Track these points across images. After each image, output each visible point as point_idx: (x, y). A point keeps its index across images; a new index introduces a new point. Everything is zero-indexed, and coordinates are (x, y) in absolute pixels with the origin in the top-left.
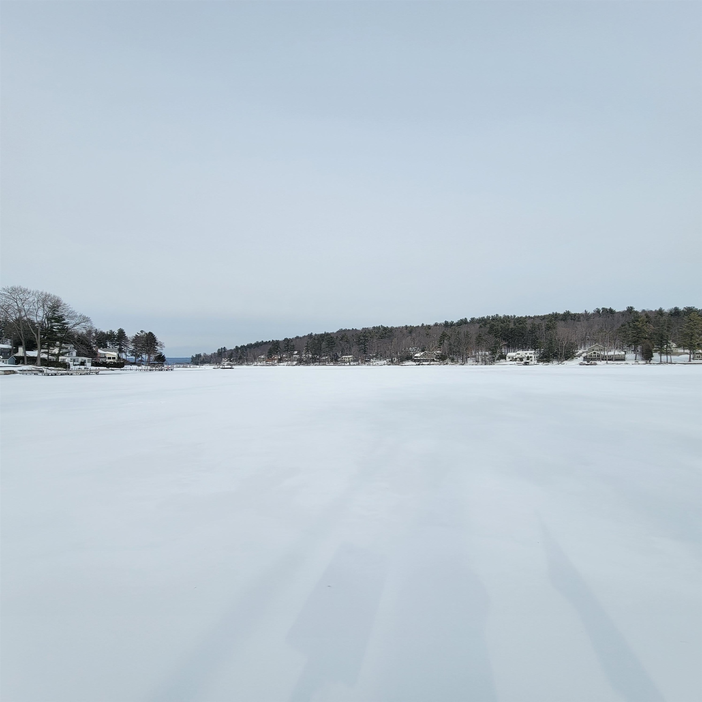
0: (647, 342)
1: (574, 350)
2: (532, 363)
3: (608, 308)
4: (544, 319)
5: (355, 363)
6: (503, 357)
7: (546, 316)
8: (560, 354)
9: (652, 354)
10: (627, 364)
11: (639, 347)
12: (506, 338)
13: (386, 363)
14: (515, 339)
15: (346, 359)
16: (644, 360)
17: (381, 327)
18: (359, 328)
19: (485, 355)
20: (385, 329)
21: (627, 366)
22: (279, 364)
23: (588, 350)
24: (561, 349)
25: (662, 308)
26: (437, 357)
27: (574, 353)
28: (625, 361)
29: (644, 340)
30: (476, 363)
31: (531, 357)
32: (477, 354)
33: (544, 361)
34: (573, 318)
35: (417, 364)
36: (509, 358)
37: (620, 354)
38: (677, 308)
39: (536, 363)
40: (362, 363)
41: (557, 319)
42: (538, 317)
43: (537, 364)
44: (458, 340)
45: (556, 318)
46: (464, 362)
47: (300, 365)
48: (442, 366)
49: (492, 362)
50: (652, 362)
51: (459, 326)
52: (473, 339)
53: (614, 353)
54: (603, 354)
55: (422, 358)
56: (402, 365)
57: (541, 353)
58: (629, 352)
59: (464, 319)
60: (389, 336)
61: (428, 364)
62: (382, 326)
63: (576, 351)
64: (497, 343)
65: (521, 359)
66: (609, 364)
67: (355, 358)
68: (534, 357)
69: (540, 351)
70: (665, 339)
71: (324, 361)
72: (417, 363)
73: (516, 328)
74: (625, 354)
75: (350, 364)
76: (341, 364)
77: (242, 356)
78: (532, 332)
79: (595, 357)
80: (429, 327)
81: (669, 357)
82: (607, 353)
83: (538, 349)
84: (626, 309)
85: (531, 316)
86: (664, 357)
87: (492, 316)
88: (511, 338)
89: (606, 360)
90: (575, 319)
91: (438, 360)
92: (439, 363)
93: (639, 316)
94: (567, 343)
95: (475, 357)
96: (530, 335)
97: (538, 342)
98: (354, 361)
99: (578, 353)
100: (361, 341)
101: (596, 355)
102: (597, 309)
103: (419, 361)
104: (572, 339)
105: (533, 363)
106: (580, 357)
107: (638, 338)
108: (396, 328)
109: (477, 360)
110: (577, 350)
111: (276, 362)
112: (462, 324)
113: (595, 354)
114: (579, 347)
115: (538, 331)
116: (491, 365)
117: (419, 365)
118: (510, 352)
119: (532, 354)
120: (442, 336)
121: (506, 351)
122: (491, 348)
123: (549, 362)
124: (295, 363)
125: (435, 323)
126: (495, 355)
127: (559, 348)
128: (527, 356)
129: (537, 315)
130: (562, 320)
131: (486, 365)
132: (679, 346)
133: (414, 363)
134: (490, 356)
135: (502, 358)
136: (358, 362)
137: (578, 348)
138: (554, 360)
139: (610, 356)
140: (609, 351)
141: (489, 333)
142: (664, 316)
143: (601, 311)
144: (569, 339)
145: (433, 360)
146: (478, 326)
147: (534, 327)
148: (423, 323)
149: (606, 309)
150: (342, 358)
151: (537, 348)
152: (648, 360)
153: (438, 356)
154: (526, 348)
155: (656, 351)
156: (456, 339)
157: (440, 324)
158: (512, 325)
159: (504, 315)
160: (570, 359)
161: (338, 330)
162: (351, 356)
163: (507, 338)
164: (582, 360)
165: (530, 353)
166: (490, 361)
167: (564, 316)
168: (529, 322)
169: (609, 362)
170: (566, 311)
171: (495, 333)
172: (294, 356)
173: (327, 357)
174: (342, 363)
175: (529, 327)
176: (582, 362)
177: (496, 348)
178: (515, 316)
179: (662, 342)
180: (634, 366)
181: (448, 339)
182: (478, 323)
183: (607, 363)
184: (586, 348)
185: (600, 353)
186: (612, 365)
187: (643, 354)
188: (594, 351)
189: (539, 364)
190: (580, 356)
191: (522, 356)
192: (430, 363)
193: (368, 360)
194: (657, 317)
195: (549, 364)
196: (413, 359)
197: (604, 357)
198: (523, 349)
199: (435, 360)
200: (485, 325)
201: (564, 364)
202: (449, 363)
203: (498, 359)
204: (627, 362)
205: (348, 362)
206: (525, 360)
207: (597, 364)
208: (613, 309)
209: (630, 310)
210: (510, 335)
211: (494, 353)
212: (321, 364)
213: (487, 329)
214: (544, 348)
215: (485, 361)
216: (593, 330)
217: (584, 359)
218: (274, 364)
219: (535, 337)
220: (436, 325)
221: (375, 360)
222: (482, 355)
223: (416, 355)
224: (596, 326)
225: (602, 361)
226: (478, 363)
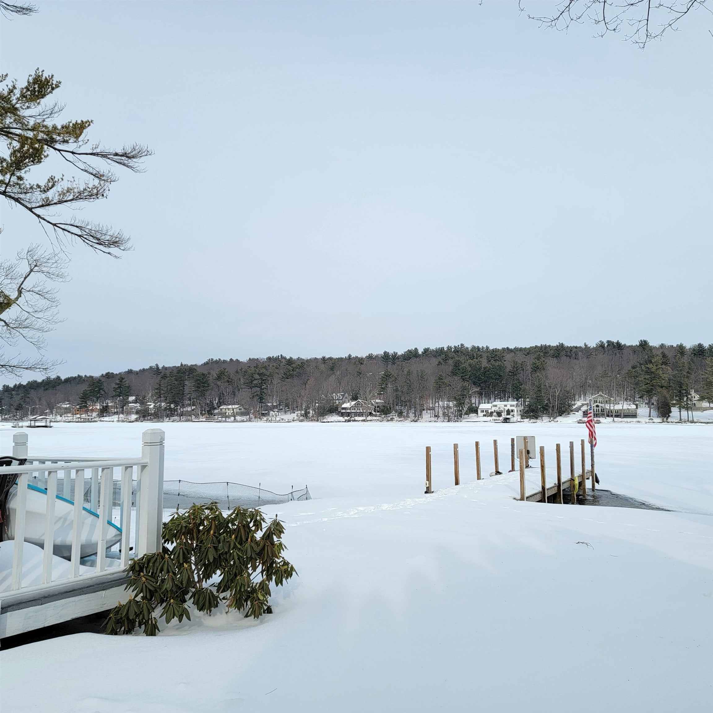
0: (665, 391)
1: (570, 401)
2: (514, 419)
3: (615, 341)
4: (529, 354)
5: (244, 418)
6: (474, 410)
7: (531, 349)
8: (552, 407)
9: (670, 408)
10: (639, 422)
11: (654, 398)
12: (477, 382)
13: (296, 418)
14: (490, 383)
15: (227, 411)
16: (660, 417)
17: (280, 357)
18: (244, 359)
19: (448, 407)
20: (290, 362)
21: (638, 425)
22: (102, 419)
23: (589, 402)
24: (553, 399)
25: (683, 344)
26: (376, 409)
27: (570, 406)
28: (636, 418)
29: (659, 390)
30: (436, 419)
31: (512, 411)
32: (437, 405)
33: (530, 417)
34: (569, 353)
35: (346, 420)
36: (482, 411)
37: (630, 408)
38: (701, 345)
39: (520, 420)
40: (255, 417)
41: (547, 355)
42: (521, 350)
43: (522, 422)
44: (408, 383)
45: (546, 353)
46: (417, 418)
47: (144, 420)
48: (385, 423)
49: (458, 418)
50: (669, 420)
51: (405, 359)
52: (431, 383)
53: (623, 407)
54: (609, 408)
55: (353, 411)
56: (323, 421)
57: (526, 405)
58: (641, 405)
59: (413, 349)
60: (299, 375)
61: (364, 421)
62: (281, 355)
63: (573, 403)
64: (464, 389)
65: (499, 414)
66: (616, 422)
67: (243, 410)
68: (517, 410)
69: (524, 402)
70: (684, 389)
71: (189, 414)
72: (346, 418)
73: (491, 366)
74: (637, 408)
75: (235, 419)
76: (220, 419)
77: (22, 403)
78: (513, 373)
79: (599, 412)
80: (360, 361)
81: (690, 412)
82: (614, 407)
83: (522, 399)
84: (639, 343)
85: (510, 348)
86: (684, 413)
87: (455, 347)
88: (485, 381)
89: (612, 416)
90: (571, 355)
91: (378, 413)
92: (380, 418)
93: (653, 355)
94: (561, 391)
95: (433, 409)
96: (511, 377)
97: (522, 389)
98: (242, 414)
99: (576, 406)
100: (255, 382)
101: (600, 408)
102: (600, 341)
103: (348, 414)
104: (568, 385)
105: (516, 420)
106: (578, 412)
107: (652, 386)
108: (307, 361)
109: (436, 415)
110: (575, 401)
111: (95, 414)
112: (411, 358)
113: (598, 408)
114: (578, 397)
115: (522, 372)
116: (457, 423)
117: (349, 421)
118: (482, 403)
119: (513, 406)
120: (385, 377)
121: (477, 402)
122: (457, 397)
123: (537, 418)
124: (134, 417)
125: (369, 355)
126: (462, 407)
127: (551, 398)
128: (506, 408)
129: (519, 346)
130: (553, 356)
131: (449, 422)
132: (702, 399)
133: (342, 417)
134: (455, 408)
135: (472, 411)
136: (248, 416)
137: (576, 398)
138: (544, 415)
139: (618, 411)
140: (616, 404)
141: (454, 373)
142: (685, 356)
143: (606, 345)
144: (563, 386)
145: (371, 414)
146: (435, 361)
147: (516, 367)
148: (350, 354)
149: (613, 343)
150: (221, 409)
151: (521, 397)
152: (665, 417)
153: (378, 407)
154: (505, 397)
155: (674, 405)
156: (406, 382)
157: (377, 356)
158: (484, 364)
159: (473, 345)
160: (566, 415)
161: (205, 360)
162: (237, 406)
163: (479, 382)
164: (581, 416)
165: (510, 404)
166: (455, 416)
167: (556, 351)
168: (508, 357)
169: (616, 419)
170: (559, 343)
171: (462, 375)
172: (130, 405)
173: (195, 407)
174: (222, 418)
175: (509, 367)
176: (581, 419)
177: (465, 396)
178: (487, 348)
179: (681, 392)
180: (648, 425)
181: (394, 382)
182: (435, 356)
183: (613, 420)
184: (587, 398)
185: (605, 405)
186: (620, 423)
187: (658, 409)
188: (596, 404)
189: (523, 421)
190: (578, 410)
191: (501, 409)
192: (366, 418)
193: (266, 414)
194: (676, 356)
195: (538, 421)
196: (340, 412)
197: (610, 412)
198: (502, 399)
199: (374, 413)
200: (445, 360)
201: (557, 421)
202: (395, 418)
203: (466, 414)
204: (639, 420)
205: (232, 416)
206: (504, 415)
207: (601, 422)
208: (621, 343)
209: (644, 344)
210: (482, 377)
211: (460, 404)
212: (183, 420)
213: (449, 367)
214: (530, 398)
215: (449, 417)
216: (595, 372)
217: (584, 414)
218: (92, 419)
219: (518, 381)
220: (370, 357)
221: (277, 413)
222: (443, 407)
223: (344, 406)
224: (599, 368)
225: (607, 418)
226: (438, 419)
